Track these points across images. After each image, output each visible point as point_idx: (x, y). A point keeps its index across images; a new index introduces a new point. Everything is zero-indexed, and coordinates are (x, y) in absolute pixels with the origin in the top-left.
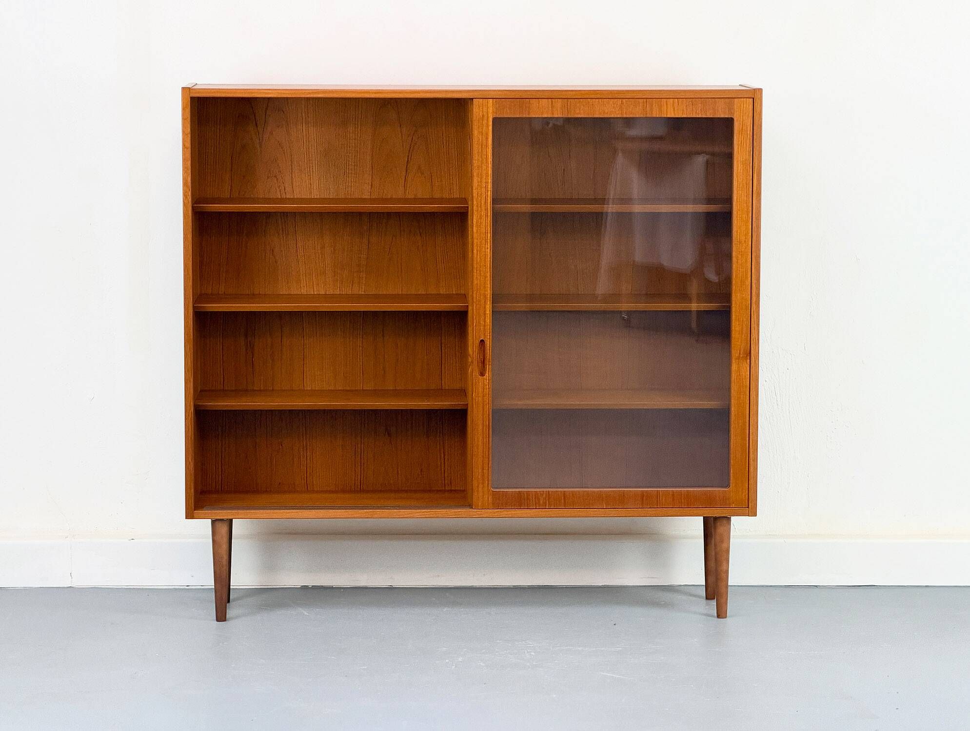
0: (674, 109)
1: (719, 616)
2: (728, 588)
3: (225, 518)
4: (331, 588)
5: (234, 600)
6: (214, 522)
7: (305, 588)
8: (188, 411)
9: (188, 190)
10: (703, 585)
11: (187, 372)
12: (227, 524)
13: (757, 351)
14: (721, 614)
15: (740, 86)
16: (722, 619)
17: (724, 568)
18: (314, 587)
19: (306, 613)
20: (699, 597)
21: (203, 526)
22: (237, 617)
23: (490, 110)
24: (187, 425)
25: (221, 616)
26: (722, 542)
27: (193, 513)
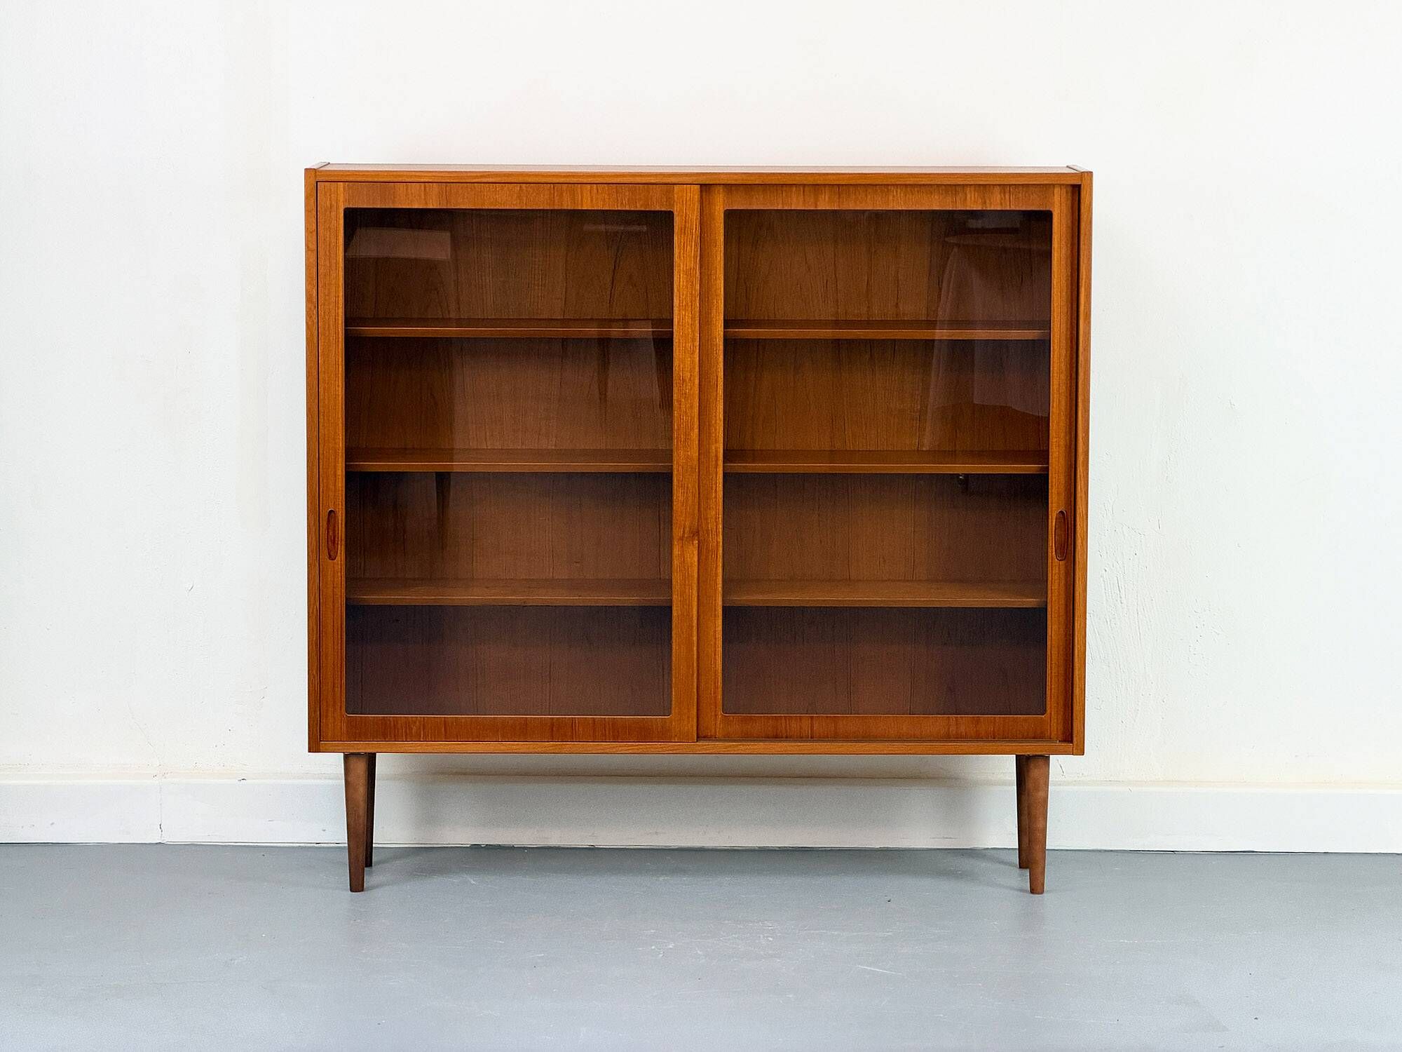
0: (592, 198)
1: (1033, 891)
2: (1045, 852)
3: (362, 751)
4: (512, 848)
5: (379, 863)
6: (346, 757)
7: (476, 847)
8: (312, 606)
9: (313, 307)
10: (1016, 849)
11: (310, 553)
12: (365, 760)
13: (1085, 530)
14: (1036, 888)
15: (1068, 169)
16: (1037, 895)
17: (1040, 825)
18: (489, 847)
19: (473, 882)
20: (1010, 864)
21: (332, 763)
22: (377, 886)
23: (341, 199)
24: (311, 624)
25: (357, 885)
26: (1037, 789)
27: (319, 745)
